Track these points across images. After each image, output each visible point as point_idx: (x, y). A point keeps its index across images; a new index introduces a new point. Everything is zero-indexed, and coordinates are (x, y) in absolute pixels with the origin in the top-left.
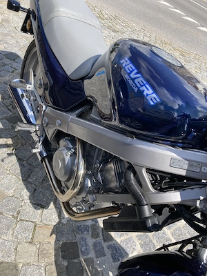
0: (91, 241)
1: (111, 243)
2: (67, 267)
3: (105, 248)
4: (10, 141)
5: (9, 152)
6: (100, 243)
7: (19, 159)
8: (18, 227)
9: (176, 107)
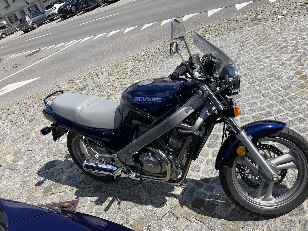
0: (202, 190)
1: (211, 180)
2: (205, 209)
3: (211, 185)
4: (111, 199)
5: (117, 203)
6: (207, 186)
7: (126, 200)
8: (164, 221)
9: (168, 95)
